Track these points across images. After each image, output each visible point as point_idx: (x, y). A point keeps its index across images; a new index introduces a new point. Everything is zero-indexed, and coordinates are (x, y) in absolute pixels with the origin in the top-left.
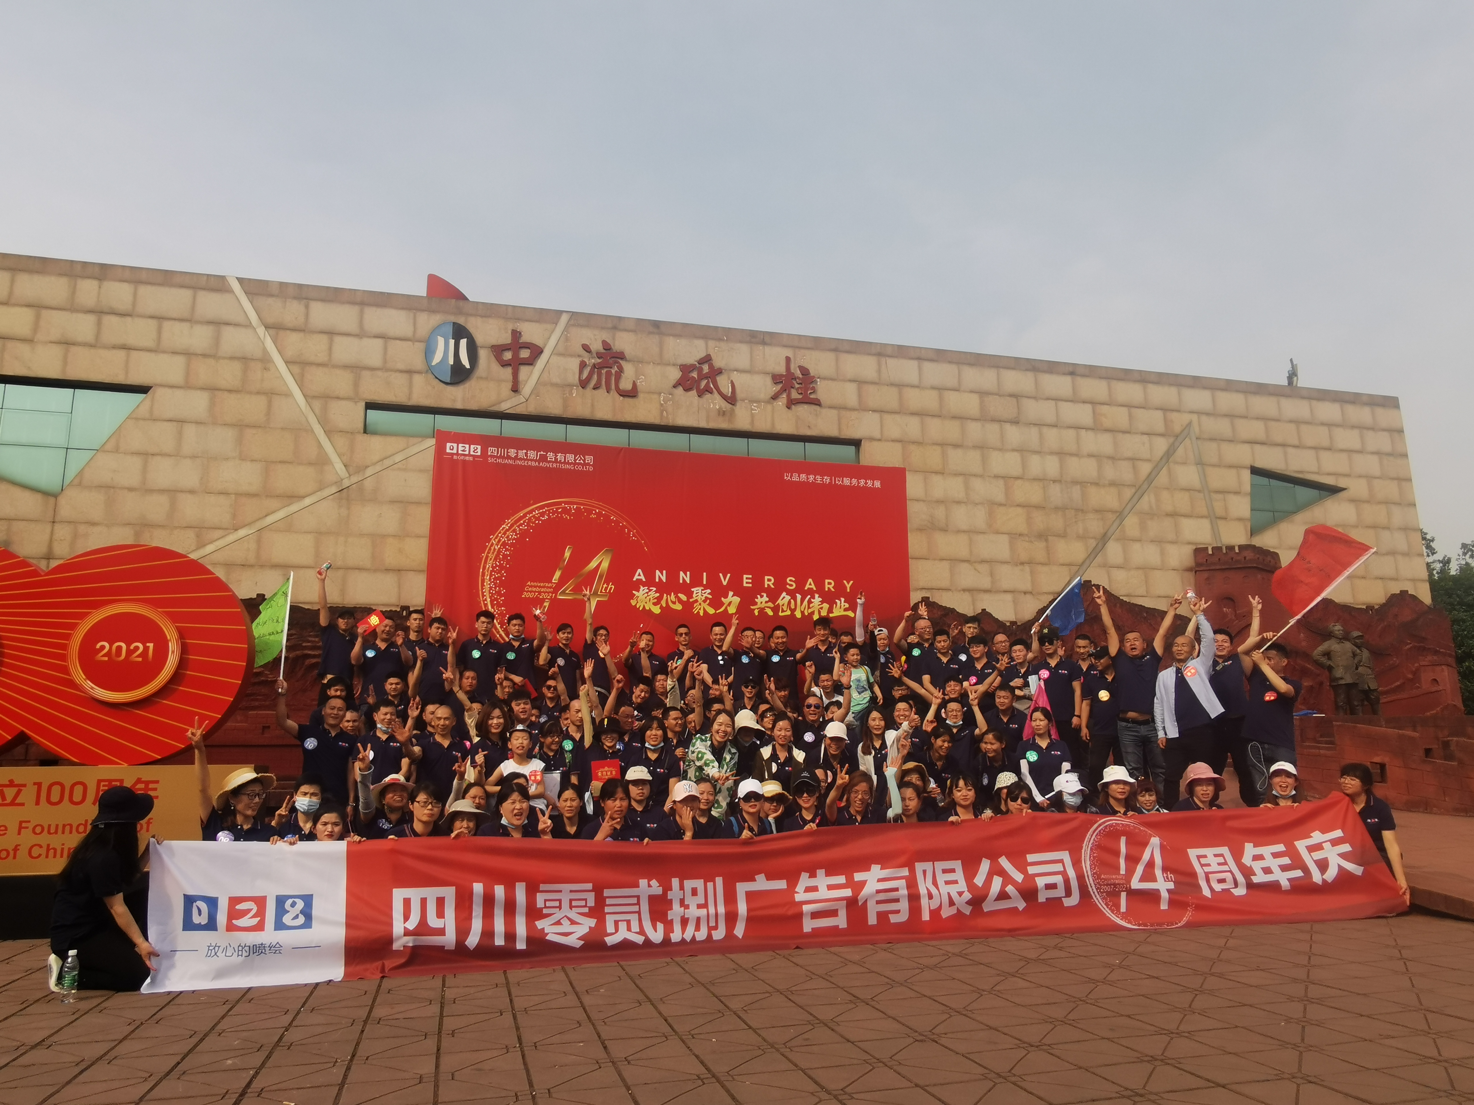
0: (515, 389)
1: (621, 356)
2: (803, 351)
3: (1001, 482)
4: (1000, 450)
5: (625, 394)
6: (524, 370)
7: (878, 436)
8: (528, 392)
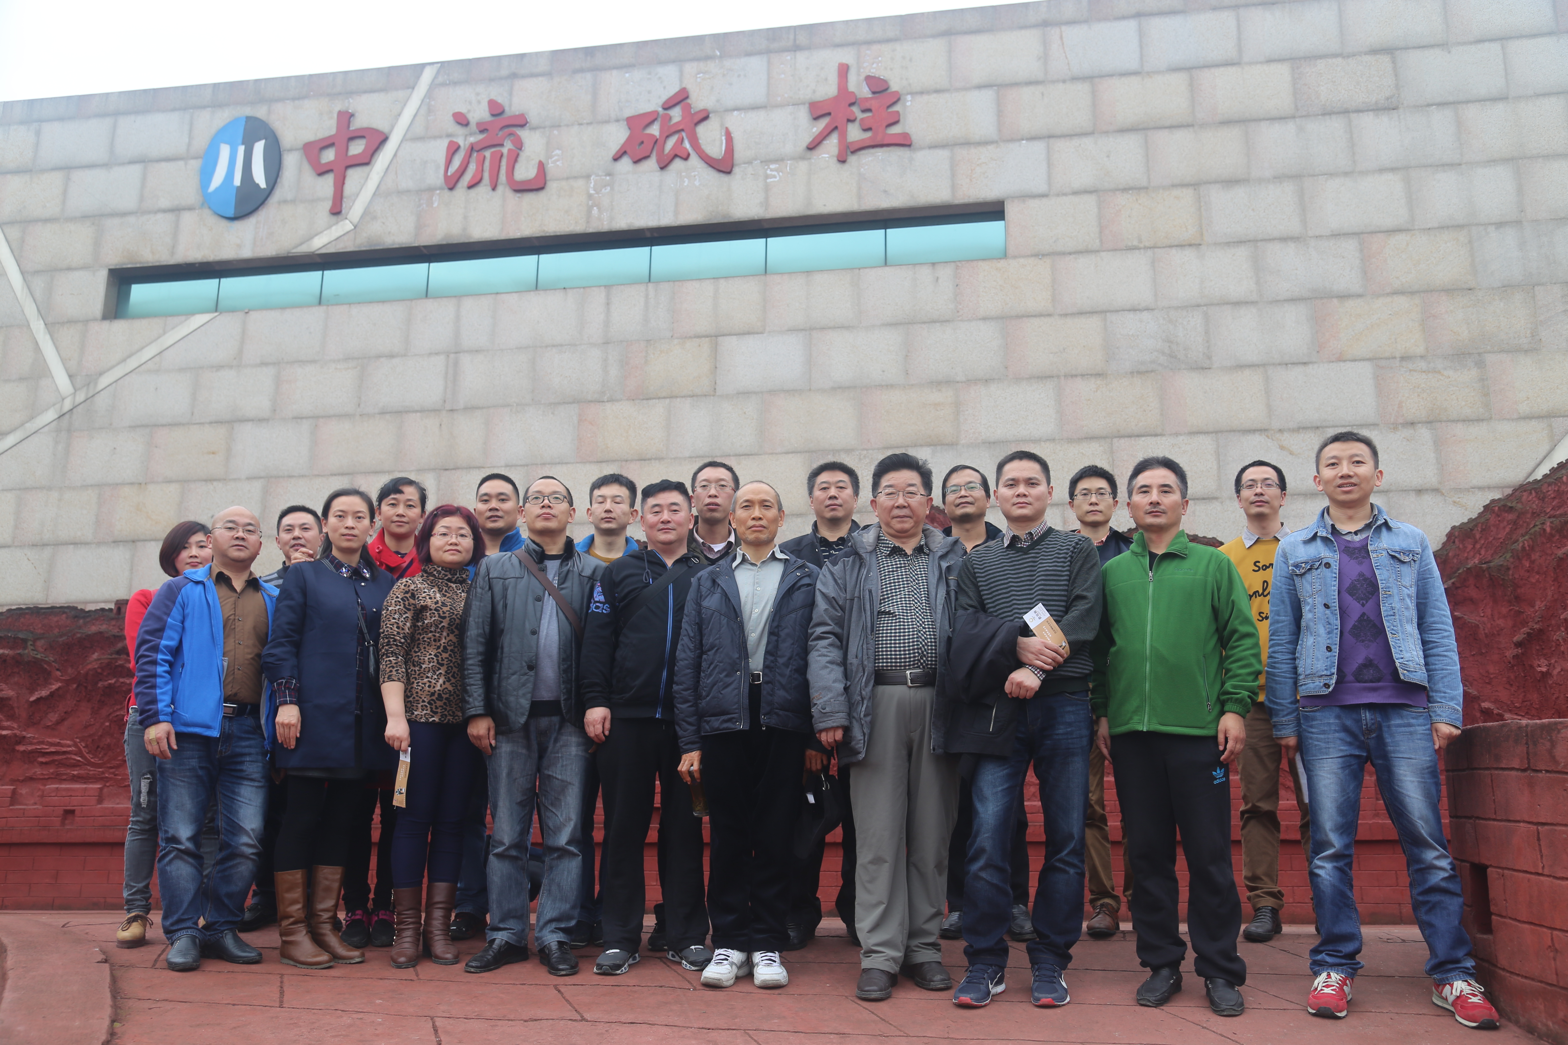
0: (336, 211)
1: (521, 122)
2: (875, 47)
3: (1350, 246)
4: (1346, 174)
5: (522, 189)
6: (354, 176)
7: (1043, 188)
8: (355, 210)
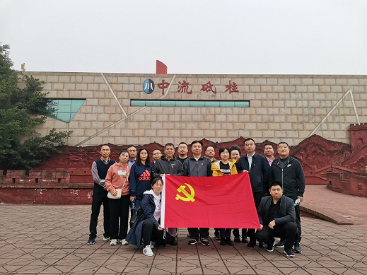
0: (163, 94)
1: (188, 84)
2: (234, 78)
3: (289, 109)
4: (289, 100)
5: (188, 93)
6: (165, 89)
7: (254, 99)
8: (166, 94)
